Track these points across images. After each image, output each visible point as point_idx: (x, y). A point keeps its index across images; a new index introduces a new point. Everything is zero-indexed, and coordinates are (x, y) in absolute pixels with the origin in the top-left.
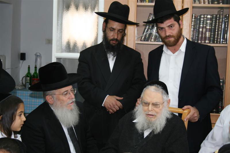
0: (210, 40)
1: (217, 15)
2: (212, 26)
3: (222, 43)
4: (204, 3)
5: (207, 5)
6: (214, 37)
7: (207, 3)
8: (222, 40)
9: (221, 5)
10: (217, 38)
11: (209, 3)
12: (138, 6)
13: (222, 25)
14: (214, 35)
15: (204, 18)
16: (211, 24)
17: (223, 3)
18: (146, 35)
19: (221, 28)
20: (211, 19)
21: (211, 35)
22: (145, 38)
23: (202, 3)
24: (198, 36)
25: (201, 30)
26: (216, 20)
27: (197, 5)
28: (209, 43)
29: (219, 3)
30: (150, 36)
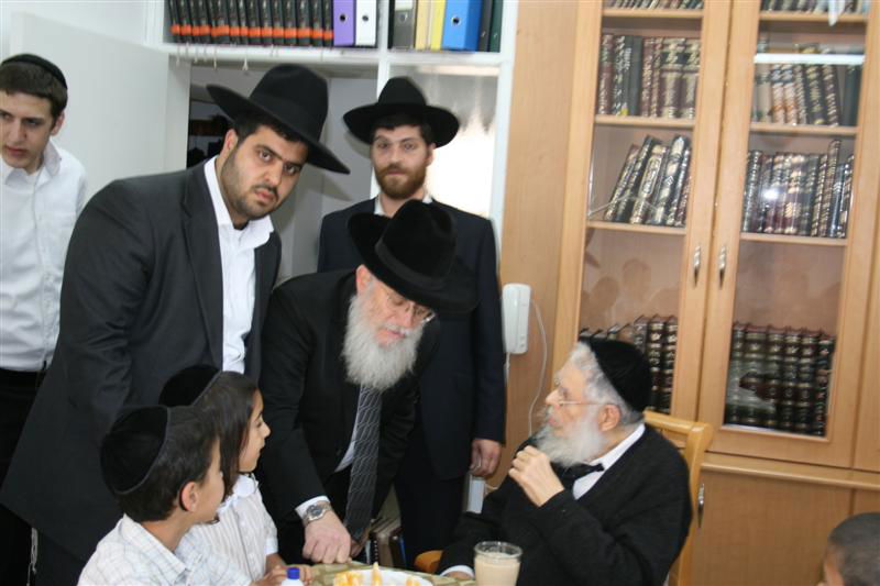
0: (798, 226)
1: (821, 157)
2: (806, 186)
3: (836, 237)
4: (786, 121)
5: (793, 126)
6: (810, 218)
7: (793, 121)
8: (833, 227)
9: (834, 129)
10: (819, 222)
11: (799, 122)
12: (596, 125)
13: (833, 186)
14: (812, 212)
16: (804, 181)
17: (841, 123)
18: (618, 204)
19: (833, 192)
20: (804, 167)
21: (802, 212)
22: (615, 214)
23: (782, 121)
26: (818, 171)
27: (766, 125)
28: (796, 234)
29: (827, 123)
30: (630, 207)
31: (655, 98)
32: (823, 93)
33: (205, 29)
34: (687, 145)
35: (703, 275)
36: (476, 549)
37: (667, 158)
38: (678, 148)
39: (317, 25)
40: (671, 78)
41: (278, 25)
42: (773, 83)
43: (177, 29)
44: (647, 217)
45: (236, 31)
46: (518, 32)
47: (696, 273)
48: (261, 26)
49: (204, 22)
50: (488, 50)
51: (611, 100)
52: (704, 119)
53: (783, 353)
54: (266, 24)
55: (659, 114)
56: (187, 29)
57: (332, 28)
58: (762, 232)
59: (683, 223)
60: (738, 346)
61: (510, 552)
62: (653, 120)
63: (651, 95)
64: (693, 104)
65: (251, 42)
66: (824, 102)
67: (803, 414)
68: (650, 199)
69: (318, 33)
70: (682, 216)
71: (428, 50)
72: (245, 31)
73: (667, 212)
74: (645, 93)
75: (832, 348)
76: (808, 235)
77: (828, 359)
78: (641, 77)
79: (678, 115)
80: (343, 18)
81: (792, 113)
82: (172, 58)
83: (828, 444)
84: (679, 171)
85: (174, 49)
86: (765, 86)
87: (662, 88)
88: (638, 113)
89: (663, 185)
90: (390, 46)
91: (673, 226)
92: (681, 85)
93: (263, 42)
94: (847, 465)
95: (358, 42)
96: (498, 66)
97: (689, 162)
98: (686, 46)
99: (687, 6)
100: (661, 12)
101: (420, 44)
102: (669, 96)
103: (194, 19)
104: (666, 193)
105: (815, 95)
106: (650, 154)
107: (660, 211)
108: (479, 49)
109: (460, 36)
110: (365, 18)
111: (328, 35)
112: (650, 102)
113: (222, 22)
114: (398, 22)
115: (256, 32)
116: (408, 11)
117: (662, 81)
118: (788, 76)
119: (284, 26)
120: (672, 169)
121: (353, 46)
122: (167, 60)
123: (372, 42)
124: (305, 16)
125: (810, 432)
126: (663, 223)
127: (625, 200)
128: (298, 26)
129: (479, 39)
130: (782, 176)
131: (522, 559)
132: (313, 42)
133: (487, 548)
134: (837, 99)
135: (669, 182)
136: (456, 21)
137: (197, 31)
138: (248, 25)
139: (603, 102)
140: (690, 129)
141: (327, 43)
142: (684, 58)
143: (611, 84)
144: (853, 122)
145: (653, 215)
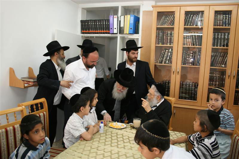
1: (195, 52)
2: (193, 57)
3: (198, 66)
4: (189, 45)
7: (191, 45)
8: (198, 64)
9: (198, 46)
10: (195, 63)
11: (192, 45)
12: (156, 46)
13: (198, 57)
15: (189, 53)
17: (199, 46)
18: (160, 60)
19: (198, 58)
20: (192, 53)
22: (159, 62)
24: (186, 62)
25: (187, 58)
26: (195, 54)
27: (186, 46)
28: (192, 65)
29: (197, 46)
30: (162, 61)
31: (166, 41)
32: (196, 40)
33: (88, 31)
34: (172, 50)
35: (175, 73)
36: (133, 119)
37: (168, 52)
38: (170, 51)
39: (107, 30)
40: (169, 38)
41: (100, 30)
42: (187, 38)
43: (83, 31)
44: (165, 63)
45: (93, 31)
46: (142, 30)
47: (174, 72)
48: (97, 30)
49: (87, 30)
50: (137, 34)
51: (158, 42)
52: (175, 45)
53: (189, 86)
54: (98, 30)
55: (167, 44)
56: (85, 31)
57: (109, 30)
58: (186, 65)
59: (171, 64)
60: (181, 85)
61: (139, 120)
62: (166, 45)
63: (165, 41)
64: (173, 43)
65: (96, 33)
66: (196, 42)
67: (193, 97)
68: (166, 59)
69: (107, 31)
70: (171, 62)
71: (126, 34)
72: (94, 31)
73: (169, 62)
74: (164, 40)
75: (198, 85)
76: (194, 65)
77: (197, 87)
78: (164, 38)
79: (170, 44)
80: (111, 29)
81: (190, 44)
82: (82, 36)
83: (197, 102)
84: (171, 54)
85: (82, 35)
86: (186, 39)
87: (167, 40)
88: (163, 44)
89: (168, 57)
90: (120, 34)
91: (170, 64)
92: (171, 39)
93: (97, 33)
94: (200, 106)
95: (114, 33)
96: (139, 36)
97: (172, 53)
98: (171, 32)
99: (171, 25)
100: (167, 26)
101: (125, 33)
102: (169, 41)
103: (86, 30)
104: (168, 58)
105: (194, 40)
106: (165, 51)
107: (167, 61)
108: (135, 34)
109: (132, 32)
110: (115, 29)
111: (109, 32)
112: (165, 42)
113: (90, 30)
114: (121, 29)
115: (96, 31)
116: (123, 27)
117: (167, 38)
118: (189, 37)
119: (101, 30)
120: (169, 54)
121: (113, 34)
122: (81, 37)
123: (117, 33)
124: (105, 29)
125: (194, 100)
126: (168, 64)
127: (161, 59)
128: (104, 30)
129: (135, 31)
130: (189, 55)
131: (141, 121)
132: (106, 33)
133: (136, 119)
134: (198, 41)
135: (169, 56)
136: (131, 29)
137: (86, 32)
138: (95, 30)
139: (157, 42)
140: (172, 47)
141: (109, 33)
142: (171, 34)
143: (158, 39)
144: (201, 46)
145: (166, 62)
